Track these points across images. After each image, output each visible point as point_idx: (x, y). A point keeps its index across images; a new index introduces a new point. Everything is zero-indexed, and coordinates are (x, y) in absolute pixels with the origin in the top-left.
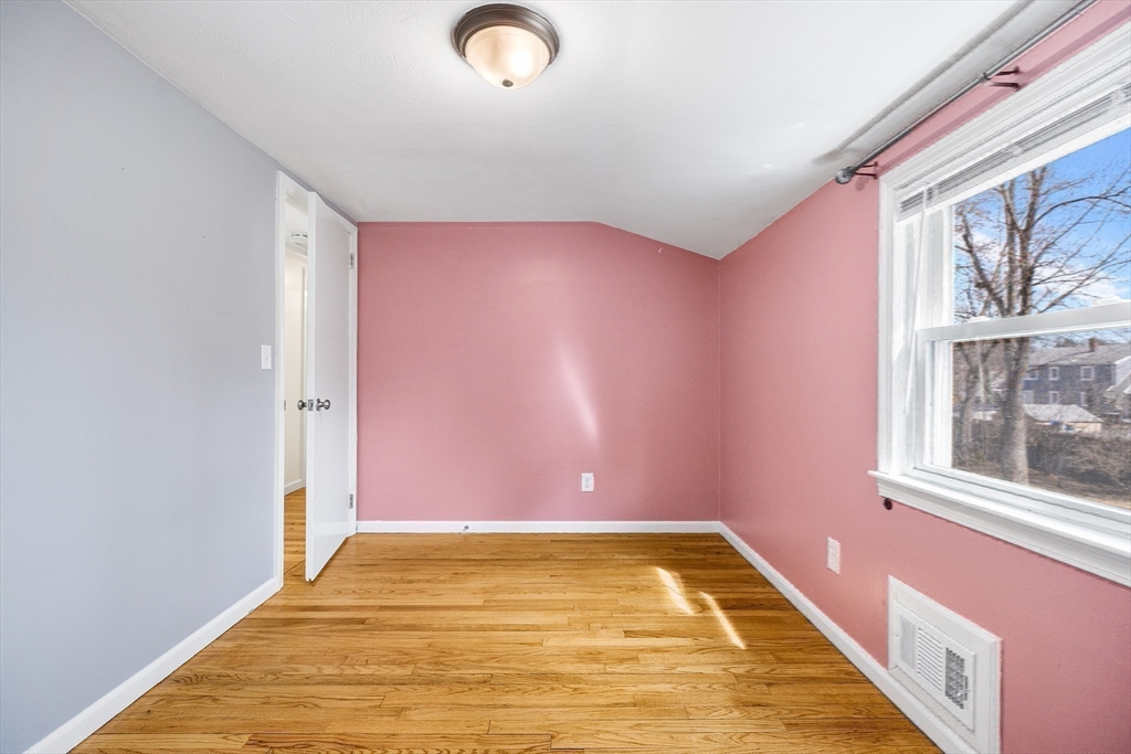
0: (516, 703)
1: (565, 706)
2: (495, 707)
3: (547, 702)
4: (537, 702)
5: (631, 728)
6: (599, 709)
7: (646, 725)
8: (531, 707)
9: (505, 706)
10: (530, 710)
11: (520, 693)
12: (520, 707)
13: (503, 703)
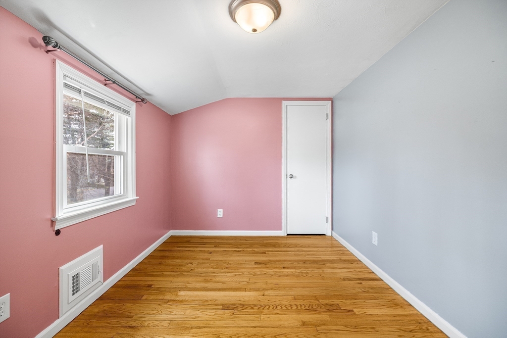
0: (250, 329)
1: (226, 327)
2: (260, 327)
3: (235, 329)
4: (239, 329)
5: (199, 317)
6: (210, 326)
7: (192, 318)
8: (242, 327)
9: (255, 327)
10: (243, 325)
11: (248, 334)
12: (247, 327)
13: (256, 329)
